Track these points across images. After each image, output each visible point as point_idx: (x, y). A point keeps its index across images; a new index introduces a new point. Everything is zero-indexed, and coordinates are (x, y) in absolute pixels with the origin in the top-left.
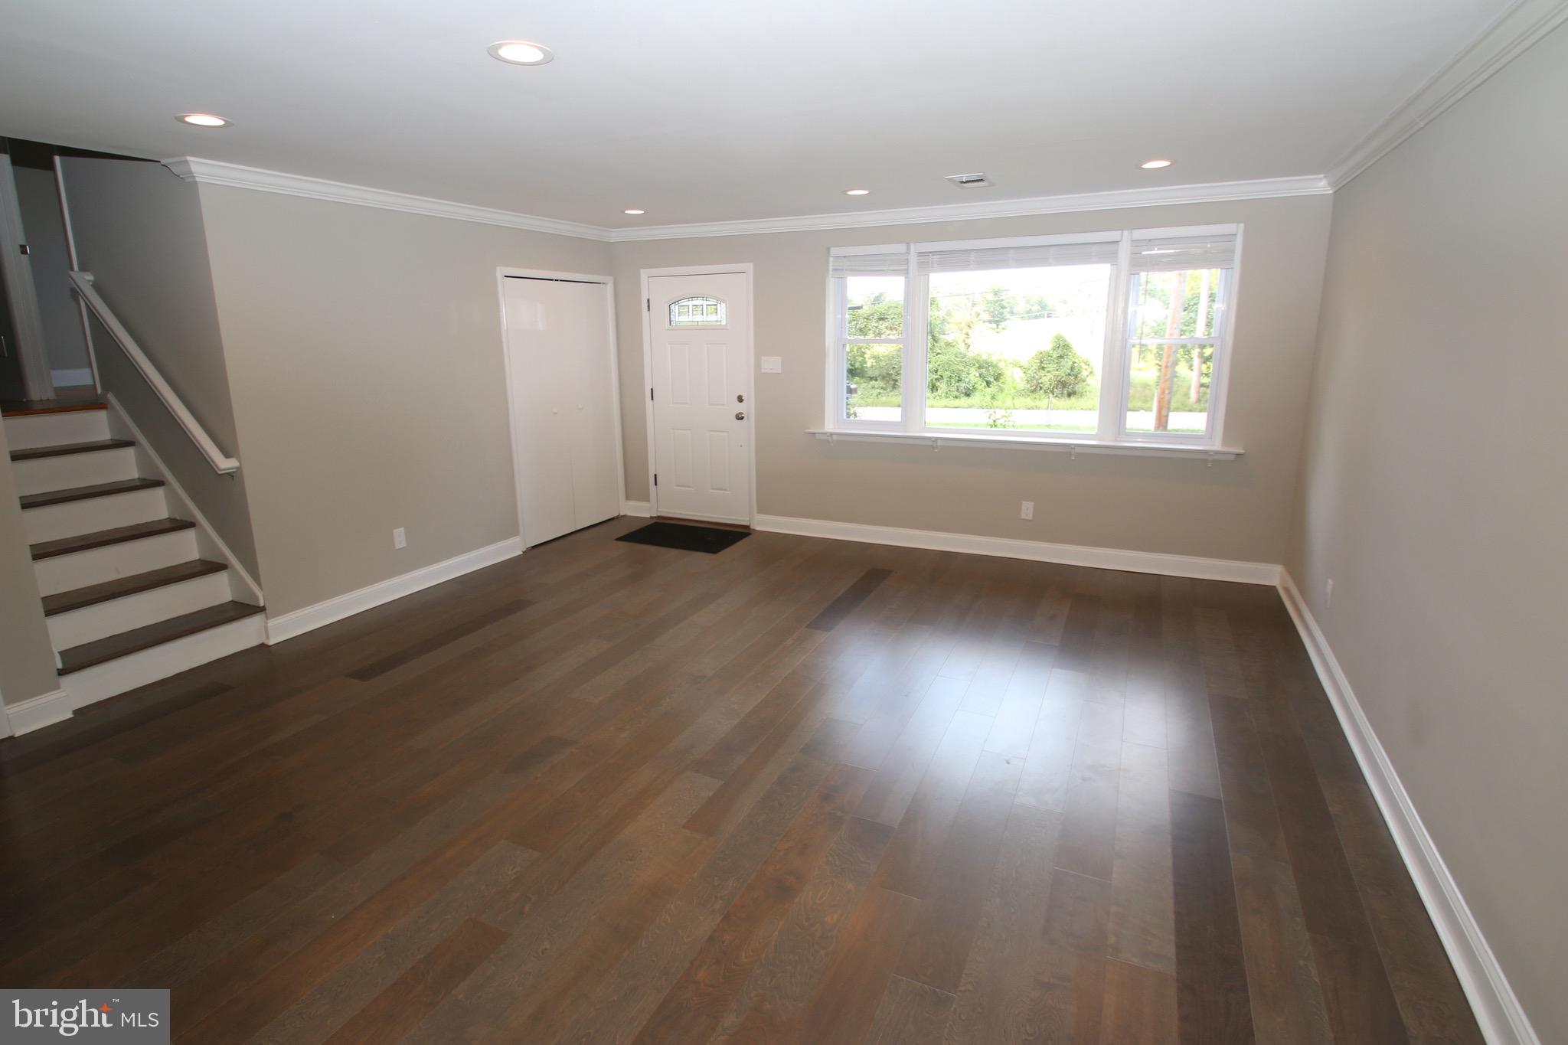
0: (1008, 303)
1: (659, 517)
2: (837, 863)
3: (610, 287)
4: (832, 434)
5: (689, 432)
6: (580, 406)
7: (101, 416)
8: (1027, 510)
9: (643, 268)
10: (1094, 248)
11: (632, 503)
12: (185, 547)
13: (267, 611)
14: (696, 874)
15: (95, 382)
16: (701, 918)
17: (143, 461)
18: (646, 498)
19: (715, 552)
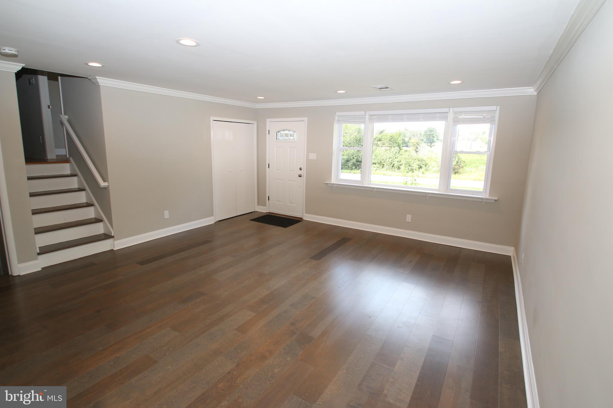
0: (436, 135)
1: (269, 213)
2: (287, 349)
3: (255, 126)
4: (334, 184)
5: (281, 181)
6: (241, 169)
7: (67, 165)
8: (409, 218)
9: (267, 118)
10: (438, 115)
11: (259, 207)
12: (90, 213)
13: (115, 238)
14: (233, 348)
15: (66, 154)
16: (228, 364)
17: (80, 182)
18: (265, 205)
19: (285, 227)
